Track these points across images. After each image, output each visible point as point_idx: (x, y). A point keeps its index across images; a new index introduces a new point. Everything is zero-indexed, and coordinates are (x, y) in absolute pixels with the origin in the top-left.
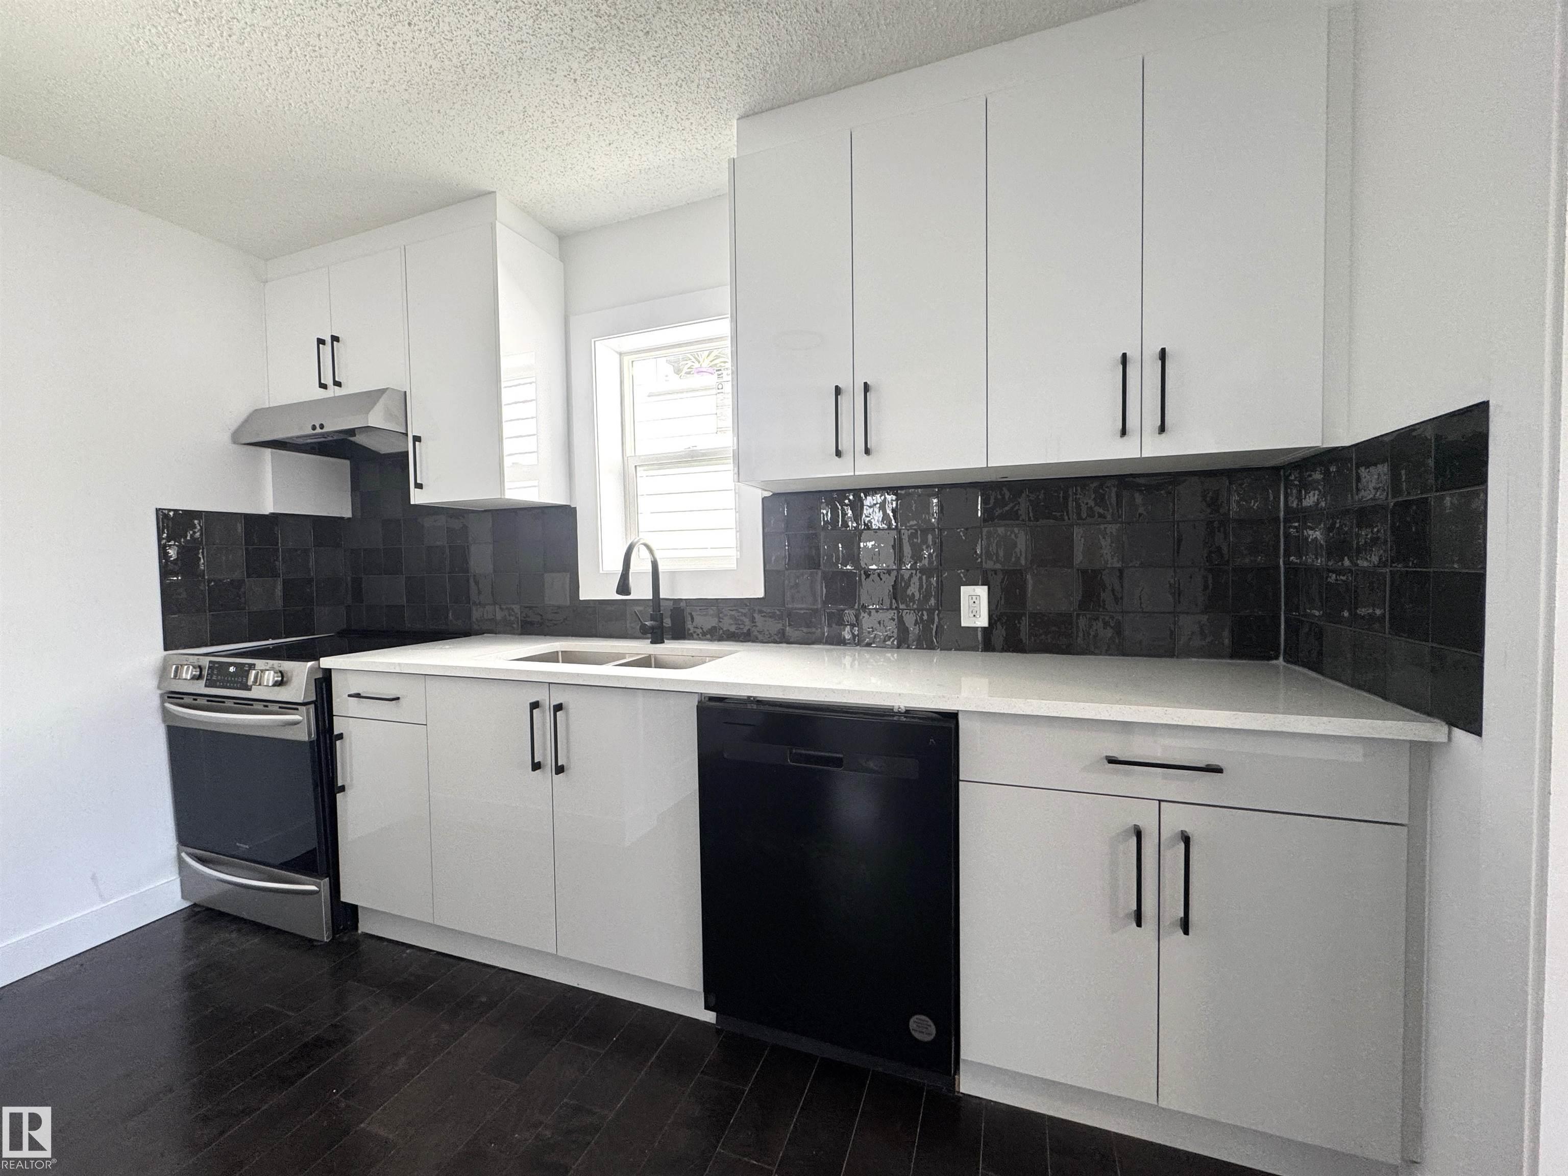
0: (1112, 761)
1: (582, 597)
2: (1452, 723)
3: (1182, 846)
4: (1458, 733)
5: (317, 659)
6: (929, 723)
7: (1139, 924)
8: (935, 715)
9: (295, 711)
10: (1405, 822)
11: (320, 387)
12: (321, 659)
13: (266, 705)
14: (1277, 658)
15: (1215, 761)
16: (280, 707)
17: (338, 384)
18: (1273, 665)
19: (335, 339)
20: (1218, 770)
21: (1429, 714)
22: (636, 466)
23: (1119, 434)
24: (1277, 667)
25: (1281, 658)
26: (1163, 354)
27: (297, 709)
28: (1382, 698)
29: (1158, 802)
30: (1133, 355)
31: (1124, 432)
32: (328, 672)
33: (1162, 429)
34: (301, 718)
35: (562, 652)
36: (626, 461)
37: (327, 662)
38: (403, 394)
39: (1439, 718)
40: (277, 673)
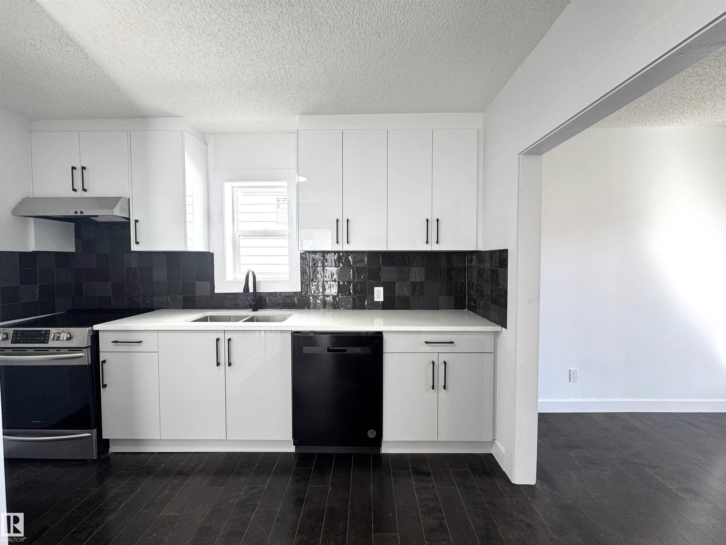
0: (427, 343)
1: (216, 291)
2: (502, 326)
3: (444, 365)
4: (503, 329)
5: (92, 326)
6: (374, 335)
7: (433, 389)
8: (375, 333)
9: (81, 351)
10: (493, 352)
11: (73, 191)
12: (94, 326)
13: (58, 349)
14: (465, 309)
15: (452, 341)
16: (68, 350)
17: (85, 190)
18: (464, 311)
19: (83, 168)
20: (452, 343)
21: (498, 324)
22: (239, 235)
23: (426, 243)
24: (465, 311)
25: (466, 309)
26: (438, 220)
27: (81, 350)
28: (489, 320)
29: (437, 353)
30: (430, 219)
31: (427, 242)
32: (97, 331)
33: (437, 242)
34: (84, 354)
35: (209, 316)
36: (234, 232)
37: (96, 327)
38: (128, 200)
39: (500, 325)
40: (68, 334)
